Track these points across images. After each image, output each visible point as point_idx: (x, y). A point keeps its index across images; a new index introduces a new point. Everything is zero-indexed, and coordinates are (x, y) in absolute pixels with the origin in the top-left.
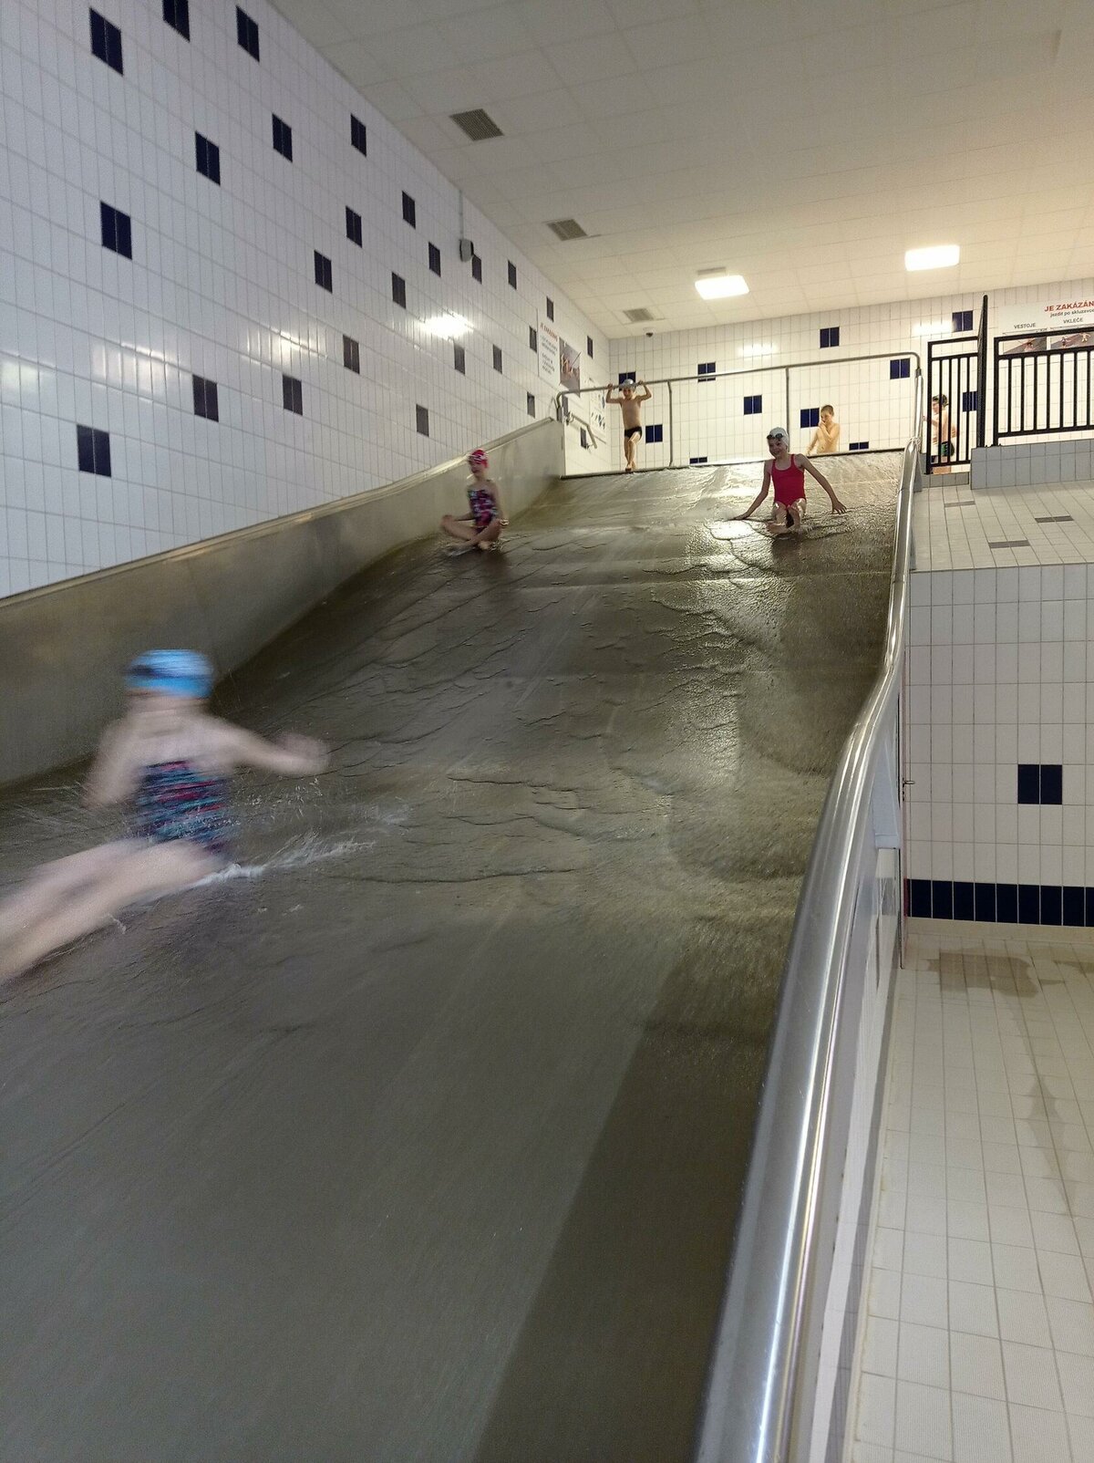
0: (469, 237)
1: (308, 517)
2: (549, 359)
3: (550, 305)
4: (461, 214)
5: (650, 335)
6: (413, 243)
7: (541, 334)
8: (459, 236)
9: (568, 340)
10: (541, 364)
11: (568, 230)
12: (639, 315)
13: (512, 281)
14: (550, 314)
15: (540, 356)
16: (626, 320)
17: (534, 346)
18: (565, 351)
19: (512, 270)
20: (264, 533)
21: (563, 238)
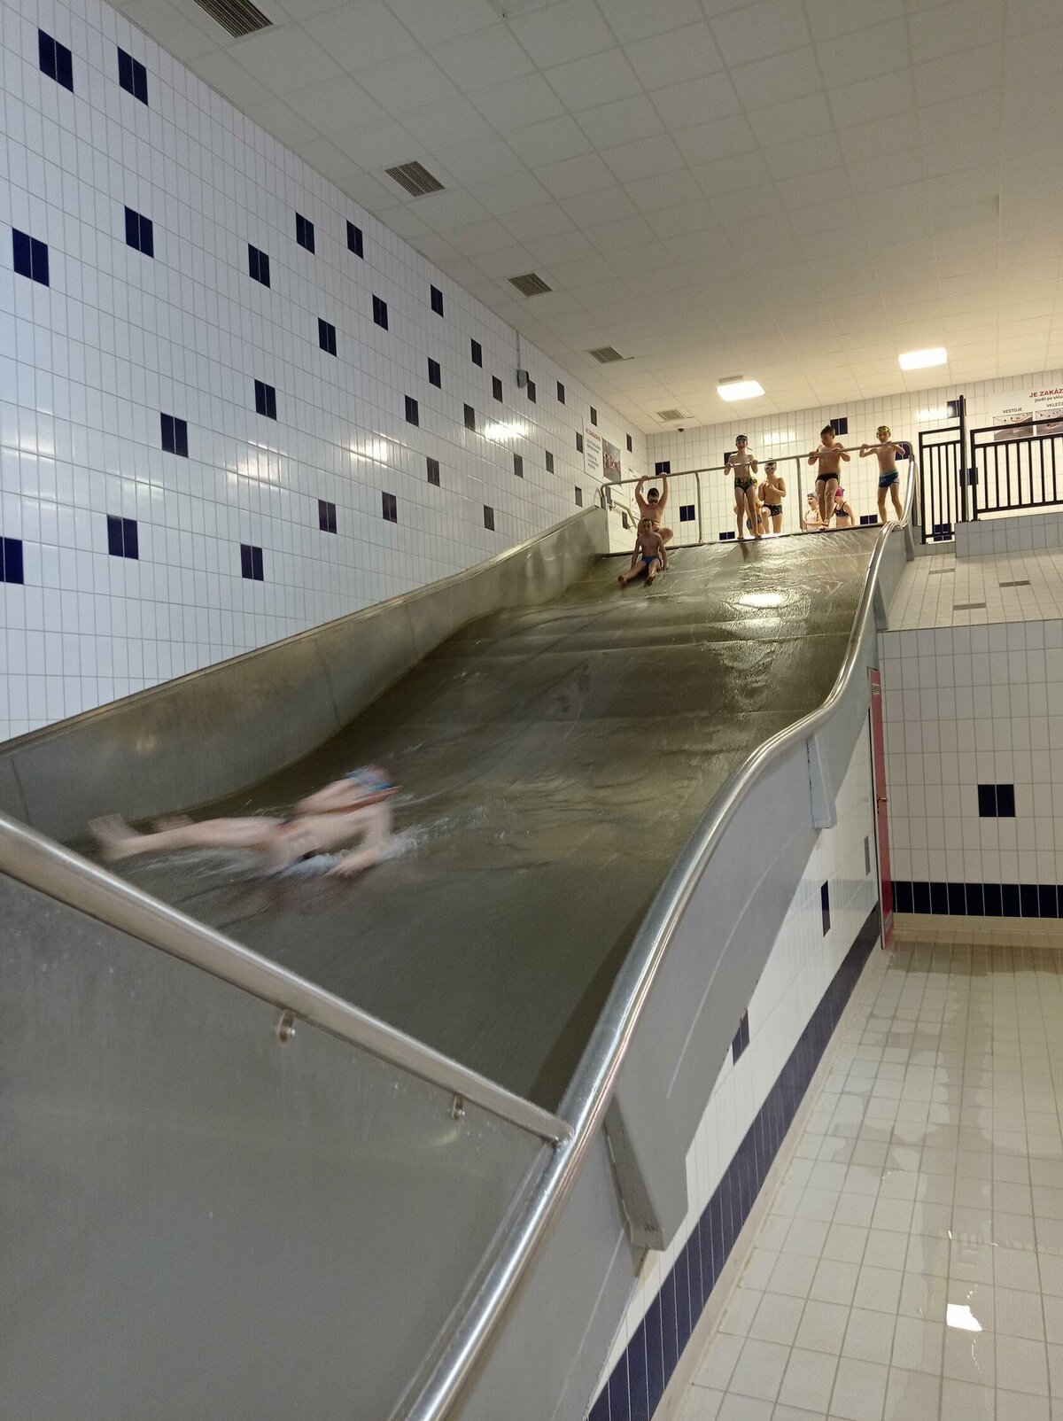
0: (524, 368)
1: (400, 602)
2: (593, 458)
3: (593, 412)
4: (518, 350)
5: (681, 430)
6: (480, 379)
7: (586, 437)
8: (516, 367)
9: (610, 440)
10: (587, 462)
11: (607, 355)
12: (671, 415)
13: (561, 398)
14: (594, 422)
15: (586, 457)
16: (660, 419)
17: (580, 448)
18: (608, 449)
19: (561, 388)
20: (371, 615)
21: (603, 361)
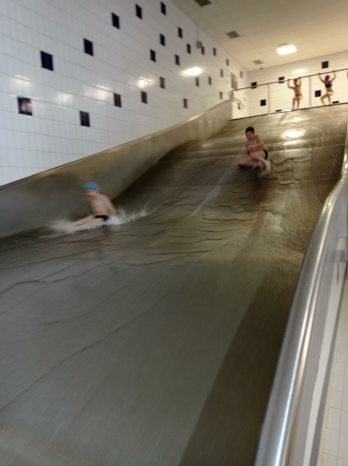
0: (200, 40)
1: (149, 137)
2: (227, 80)
3: (227, 61)
4: (197, 33)
5: (262, 68)
6: (182, 43)
7: (225, 72)
8: (196, 40)
9: (233, 73)
10: (225, 82)
11: (233, 35)
12: (258, 62)
13: (215, 54)
14: (228, 64)
15: (224, 79)
16: (253, 64)
17: (222, 75)
18: (233, 77)
19: (215, 50)
20: (136, 143)
21: (232, 38)
